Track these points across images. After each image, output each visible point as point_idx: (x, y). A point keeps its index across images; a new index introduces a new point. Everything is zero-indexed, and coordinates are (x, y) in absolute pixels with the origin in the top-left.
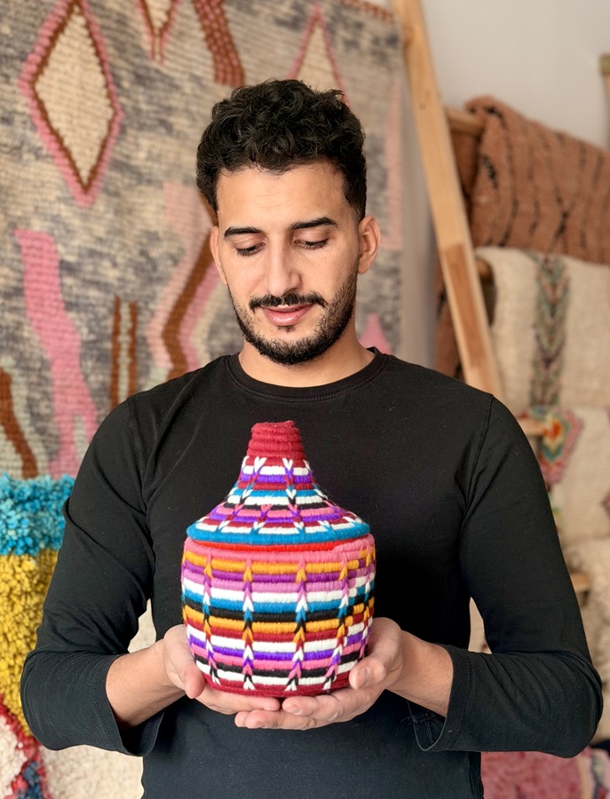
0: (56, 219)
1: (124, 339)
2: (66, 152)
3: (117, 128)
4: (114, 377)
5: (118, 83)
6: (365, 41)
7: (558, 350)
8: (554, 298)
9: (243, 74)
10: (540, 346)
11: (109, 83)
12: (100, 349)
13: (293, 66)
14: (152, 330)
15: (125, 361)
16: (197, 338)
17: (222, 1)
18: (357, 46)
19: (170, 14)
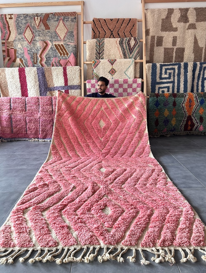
0: (27, 46)
1: (35, 57)
2: (28, 40)
3: (34, 37)
4: (34, 61)
5: (34, 32)
6: (70, 20)
7: (102, 52)
8: (100, 44)
9: (49, 28)
10: (97, 51)
11: (33, 33)
12: (32, 58)
13: (57, 25)
14: (38, 56)
15: (35, 59)
16: (44, 56)
17: (46, 21)
18: (68, 21)
19: (39, 24)
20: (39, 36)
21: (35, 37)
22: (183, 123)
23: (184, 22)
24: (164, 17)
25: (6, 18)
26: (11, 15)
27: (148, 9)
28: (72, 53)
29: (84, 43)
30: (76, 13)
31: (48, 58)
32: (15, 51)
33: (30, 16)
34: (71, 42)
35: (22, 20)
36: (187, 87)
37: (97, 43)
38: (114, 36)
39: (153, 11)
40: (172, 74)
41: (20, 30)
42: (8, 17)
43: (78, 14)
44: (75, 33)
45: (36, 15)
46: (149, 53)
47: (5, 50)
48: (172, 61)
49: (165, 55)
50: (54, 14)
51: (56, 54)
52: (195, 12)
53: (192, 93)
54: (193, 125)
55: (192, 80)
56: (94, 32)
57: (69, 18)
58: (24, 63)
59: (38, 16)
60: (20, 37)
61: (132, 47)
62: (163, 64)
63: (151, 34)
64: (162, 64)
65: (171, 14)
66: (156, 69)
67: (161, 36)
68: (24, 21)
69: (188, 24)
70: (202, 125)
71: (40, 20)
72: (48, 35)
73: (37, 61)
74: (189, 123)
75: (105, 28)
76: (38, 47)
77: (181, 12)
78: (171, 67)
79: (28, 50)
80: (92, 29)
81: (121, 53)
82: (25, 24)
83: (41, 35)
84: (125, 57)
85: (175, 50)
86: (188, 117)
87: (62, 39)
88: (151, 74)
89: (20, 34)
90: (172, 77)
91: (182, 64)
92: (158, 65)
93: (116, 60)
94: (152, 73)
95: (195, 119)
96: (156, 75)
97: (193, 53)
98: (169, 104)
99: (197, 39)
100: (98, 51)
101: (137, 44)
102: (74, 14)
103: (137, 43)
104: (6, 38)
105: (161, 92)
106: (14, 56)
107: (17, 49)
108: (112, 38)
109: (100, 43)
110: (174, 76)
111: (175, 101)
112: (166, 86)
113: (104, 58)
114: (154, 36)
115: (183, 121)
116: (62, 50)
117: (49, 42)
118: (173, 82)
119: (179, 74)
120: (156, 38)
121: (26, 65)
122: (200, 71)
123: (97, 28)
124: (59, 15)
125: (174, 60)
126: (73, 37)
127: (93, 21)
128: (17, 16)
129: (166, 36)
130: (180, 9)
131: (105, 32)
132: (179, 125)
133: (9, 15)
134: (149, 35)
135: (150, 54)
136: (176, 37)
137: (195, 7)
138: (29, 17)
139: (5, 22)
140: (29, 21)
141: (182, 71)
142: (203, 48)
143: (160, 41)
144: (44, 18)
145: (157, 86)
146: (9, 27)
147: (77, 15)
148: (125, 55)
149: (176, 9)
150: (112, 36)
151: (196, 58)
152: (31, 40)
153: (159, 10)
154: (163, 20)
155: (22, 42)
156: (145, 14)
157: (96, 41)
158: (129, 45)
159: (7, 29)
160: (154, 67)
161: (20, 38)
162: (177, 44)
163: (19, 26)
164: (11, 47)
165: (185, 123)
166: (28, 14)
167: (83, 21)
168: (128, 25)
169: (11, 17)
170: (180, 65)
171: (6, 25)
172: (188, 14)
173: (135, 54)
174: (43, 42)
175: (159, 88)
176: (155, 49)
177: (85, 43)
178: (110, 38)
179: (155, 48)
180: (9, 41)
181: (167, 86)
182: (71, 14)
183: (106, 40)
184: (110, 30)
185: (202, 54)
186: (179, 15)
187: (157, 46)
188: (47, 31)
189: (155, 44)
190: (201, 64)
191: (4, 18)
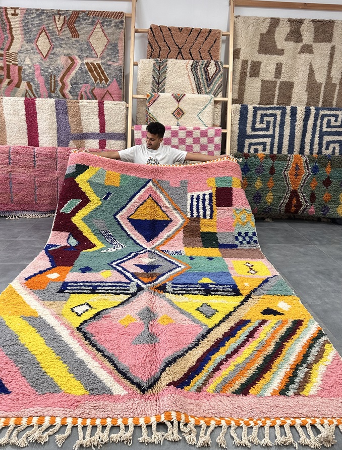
0: (40, 63)
1: (53, 81)
2: (41, 52)
4: (51, 87)
5: (52, 40)
6: (113, 24)
7: (163, 81)
8: (160, 68)
9: (79, 36)
10: (155, 80)
11: (50, 41)
12: (48, 82)
13: (91, 32)
14: (59, 79)
15: (53, 84)
16: (67, 81)
17: (74, 23)
18: (110, 25)
19: (61, 28)
20: (61, 47)
21: (53, 48)
22: (284, 201)
23: (294, 42)
24: (264, 31)
25: (7, 14)
26: (15, 9)
27: (239, 16)
28: (114, 79)
29: (134, 65)
30: (123, 15)
31: (75, 85)
32: (20, 69)
33: (47, 13)
34: (114, 62)
35: (33, 18)
36: (294, 146)
37: (154, 66)
38: (183, 56)
39: (247, 19)
40: (272, 122)
41: (30, 35)
42: (10, 12)
43: (127, 16)
44: (120, 46)
45: (56, 12)
46: (237, 87)
47: (3, 67)
48: (273, 102)
49: (262, 92)
50: (87, 14)
51: (88, 78)
52: (312, 26)
53: (300, 155)
54: (299, 205)
55: (302, 133)
56: (152, 48)
57: (111, 21)
58: (33, 89)
59: (60, 15)
60: (28, 46)
61: (211, 75)
62: (258, 106)
63: (242, 56)
64: (256, 107)
65: (275, 27)
66: (247, 114)
67: (257, 61)
68: (36, 22)
69: (300, 45)
70: (313, 206)
71: (64, 21)
72: (75, 46)
73: (55, 89)
74: (294, 202)
75: (170, 42)
76: (59, 64)
77: (291, 24)
78: (271, 112)
79: (42, 70)
80: (149, 43)
81: (194, 85)
82: (38, 26)
83: (64, 46)
84: (199, 90)
85: (278, 85)
86: (292, 193)
87: (99, 54)
88: (238, 122)
89: (29, 41)
90: (271, 128)
91: (288, 108)
92: (251, 108)
93: (185, 95)
94: (240, 120)
95: (303, 196)
96: (246, 124)
97: (306, 91)
98: (264, 170)
99: (314, 69)
100: (157, 80)
101: (219, 72)
102: (120, 15)
103: (220, 70)
104: (6, 46)
105: (252, 152)
106: (18, 78)
107: (23, 66)
108: (180, 59)
109: (160, 66)
110: (274, 126)
111: (273, 165)
112: (262, 141)
113: (166, 91)
114: (247, 61)
115: (283, 198)
116: (97, 72)
117: (77, 58)
118: (273, 136)
119: (282, 124)
120: (249, 63)
121: (37, 93)
122: (316, 120)
123: (156, 41)
124: (96, 15)
125: (275, 102)
126: (117, 53)
127: (150, 30)
128: (25, 12)
129: (265, 61)
130: (290, 20)
131: (169, 48)
132: (278, 203)
133: (12, 8)
134: (239, 58)
135: (239, 89)
136: (281, 64)
137: (314, 19)
138: (45, 15)
139: (6, 20)
140: (46, 22)
141: (288, 119)
142: (322, 84)
143: (256, 69)
144: (70, 17)
145: (247, 142)
146: (11, 29)
147: (124, 17)
148: (200, 89)
149: (284, 20)
150: (180, 55)
151: (310, 100)
152: (47, 53)
153: (257, 19)
154: (262, 35)
155: (32, 56)
156: (234, 23)
157: (154, 62)
158: (206, 72)
159: (8, 31)
160: (244, 111)
161: (30, 48)
162: (282, 75)
163: (28, 29)
164: (13, 62)
165: (286, 201)
166: (43, 10)
167: (134, 27)
168: (206, 39)
169: (15, 12)
170: (285, 109)
171: (6, 25)
172: (301, 29)
173: (215, 88)
174: (68, 58)
175: (251, 144)
176: (247, 81)
177: (136, 64)
178: (176, 59)
179: (247, 79)
180: (10, 51)
181: (263, 143)
182: (115, 15)
183: (171, 62)
184: (177, 45)
185: (319, 94)
186: (288, 30)
187: (250, 76)
188: (75, 41)
189: (248, 74)
190: (317, 110)
191: (4, 14)
